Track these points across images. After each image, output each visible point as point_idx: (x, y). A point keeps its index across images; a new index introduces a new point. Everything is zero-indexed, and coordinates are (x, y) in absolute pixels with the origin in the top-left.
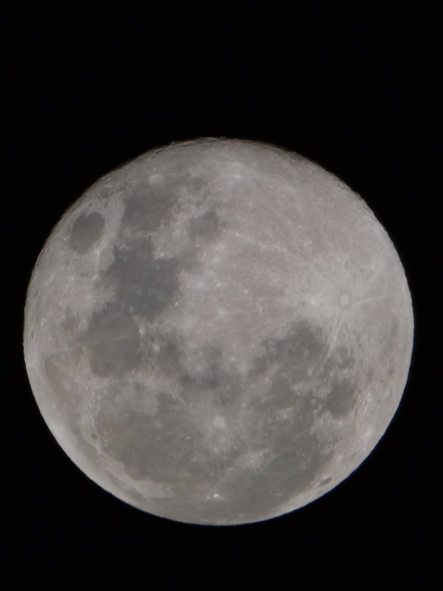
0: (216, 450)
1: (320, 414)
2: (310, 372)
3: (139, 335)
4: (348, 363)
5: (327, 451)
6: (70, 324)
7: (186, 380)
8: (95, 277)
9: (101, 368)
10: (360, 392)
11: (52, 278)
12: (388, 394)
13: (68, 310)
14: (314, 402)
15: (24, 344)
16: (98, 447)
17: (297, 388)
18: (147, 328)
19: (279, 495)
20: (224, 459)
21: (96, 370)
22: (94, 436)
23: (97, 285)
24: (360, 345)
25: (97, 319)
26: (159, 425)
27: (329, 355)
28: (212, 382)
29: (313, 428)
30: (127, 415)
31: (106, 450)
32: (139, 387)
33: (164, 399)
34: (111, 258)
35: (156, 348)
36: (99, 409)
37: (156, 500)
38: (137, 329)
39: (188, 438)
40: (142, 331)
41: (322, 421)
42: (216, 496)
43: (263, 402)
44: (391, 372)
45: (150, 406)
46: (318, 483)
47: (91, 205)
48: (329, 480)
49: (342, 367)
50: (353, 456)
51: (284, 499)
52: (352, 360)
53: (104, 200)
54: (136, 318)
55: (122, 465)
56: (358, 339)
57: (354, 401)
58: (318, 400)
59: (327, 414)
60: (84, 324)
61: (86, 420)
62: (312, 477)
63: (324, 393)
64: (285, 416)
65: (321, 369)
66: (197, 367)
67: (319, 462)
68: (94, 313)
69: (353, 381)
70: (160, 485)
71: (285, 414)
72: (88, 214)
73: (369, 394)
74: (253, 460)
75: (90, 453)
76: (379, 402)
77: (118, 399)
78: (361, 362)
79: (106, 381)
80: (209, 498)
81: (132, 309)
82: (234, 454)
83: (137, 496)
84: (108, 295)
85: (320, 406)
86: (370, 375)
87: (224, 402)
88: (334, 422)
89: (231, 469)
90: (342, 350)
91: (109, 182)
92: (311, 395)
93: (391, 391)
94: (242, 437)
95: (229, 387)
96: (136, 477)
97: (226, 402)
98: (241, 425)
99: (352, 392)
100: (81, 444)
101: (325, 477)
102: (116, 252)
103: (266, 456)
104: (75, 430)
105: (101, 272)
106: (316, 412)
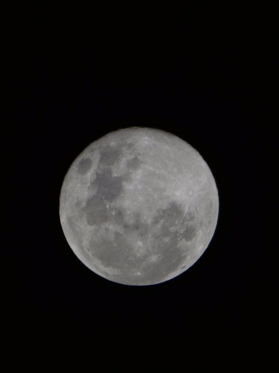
0: (139, 255)
1: (181, 240)
2: (177, 222)
3: (106, 208)
4: (192, 218)
5: (184, 255)
6: (78, 204)
7: (126, 226)
8: (89, 185)
9: (92, 221)
10: (197, 230)
11: (71, 185)
12: (209, 231)
13: (78, 198)
14: (178, 235)
15: (60, 212)
16: (90, 254)
17: (172, 229)
18: (110, 205)
19: (164, 273)
20: (142, 258)
21: (89, 223)
22: (88, 249)
23: (89, 188)
24: (197, 212)
25: (89, 202)
26: (115, 245)
27: (184, 216)
28: (137, 227)
29: (178, 245)
30: (102, 241)
31: (93, 255)
32: (107, 229)
33: (117, 234)
34: (95, 177)
35: (114, 213)
36: (90, 238)
37: (114, 276)
38: (105, 206)
39: (127, 250)
40: (108, 207)
41: (182, 242)
42: (139, 273)
43: (157, 235)
44: (210, 222)
45: (111, 237)
46: (180, 268)
47: (86, 155)
48: (185, 267)
49: (190, 220)
50: (194, 257)
51: (166, 275)
52: (194, 217)
53: (92, 153)
54: (105, 201)
55: (100, 261)
56: (196, 208)
57: (195, 235)
58: (180, 234)
59: (184, 240)
60: (84, 204)
61: (85, 243)
62: (178, 266)
63: (182, 231)
64: (167, 241)
65: (181, 221)
66: (130, 221)
67: (181, 260)
68: (88, 199)
69: (194, 226)
70: (116, 270)
71: (167, 240)
72: (85, 159)
73: (201, 231)
74: (154, 259)
75: (87, 256)
76: (205, 235)
77: (98, 234)
78: (198, 218)
79: (93, 227)
80: (136, 274)
81: (103, 198)
82: (146, 256)
83: (106, 274)
84: (94, 192)
85: (181, 236)
86: (201, 223)
87: (142, 235)
88: (187, 243)
89: (145, 263)
90: (190, 214)
91: (94, 146)
92: (177, 232)
93: (210, 230)
94: (149, 249)
95: (143, 229)
96: (106, 266)
97: (143, 235)
98: (149, 245)
99: (194, 230)
100: (83, 253)
101: (183, 266)
102: (97, 174)
103: (159, 257)
104: (81, 247)
105: (91, 183)
106: (179, 239)
